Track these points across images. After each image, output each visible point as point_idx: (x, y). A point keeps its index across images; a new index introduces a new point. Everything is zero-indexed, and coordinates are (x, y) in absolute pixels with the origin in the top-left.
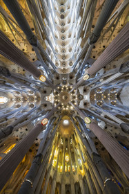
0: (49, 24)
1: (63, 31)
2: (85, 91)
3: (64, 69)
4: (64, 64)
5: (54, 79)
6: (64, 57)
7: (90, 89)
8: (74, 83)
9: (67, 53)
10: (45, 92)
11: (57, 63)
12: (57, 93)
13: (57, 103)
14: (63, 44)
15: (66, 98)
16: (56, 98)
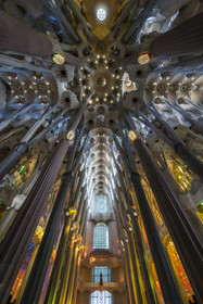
0: (116, 182)
1: (101, 173)
2: (67, 100)
3: (101, 134)
4: (102, 140)
5: (117, 122)
6: (101, 148)
7: (59, 104)
8: (86, 113)
9: (96, 153)
10: (135, 100)
11: (111, 141)
12: (115, 92)
13: (117, 72)
14: (101, 161)
15: (99, 81)
16: (119, 83)
